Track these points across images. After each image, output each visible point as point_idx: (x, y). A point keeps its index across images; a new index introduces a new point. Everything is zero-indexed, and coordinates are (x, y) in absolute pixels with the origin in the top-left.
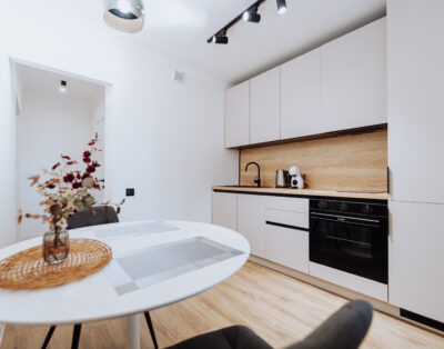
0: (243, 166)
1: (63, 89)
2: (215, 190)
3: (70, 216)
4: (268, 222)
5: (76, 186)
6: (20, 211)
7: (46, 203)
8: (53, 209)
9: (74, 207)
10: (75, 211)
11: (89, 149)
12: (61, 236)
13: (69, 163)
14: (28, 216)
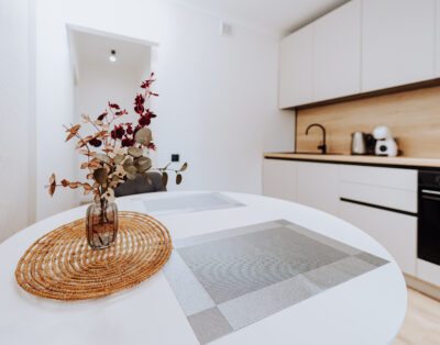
0: (302, 128)
1: (113, 59)
2: (267, 158)
3: (119, 184)
4: (342, 199)
5: (126, 143)
6: (53, 176)
7: (89, 165)
8: (98, 175)
9: (124, 173)
10: (125, 178)
11: (143, 92)
12: (109, 210)
13: (117, 114)
14: (65, 183)
